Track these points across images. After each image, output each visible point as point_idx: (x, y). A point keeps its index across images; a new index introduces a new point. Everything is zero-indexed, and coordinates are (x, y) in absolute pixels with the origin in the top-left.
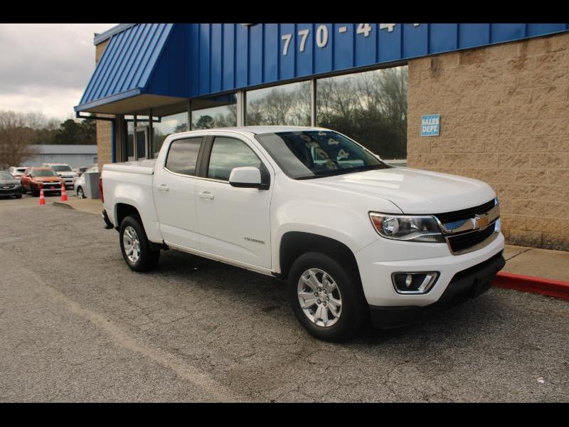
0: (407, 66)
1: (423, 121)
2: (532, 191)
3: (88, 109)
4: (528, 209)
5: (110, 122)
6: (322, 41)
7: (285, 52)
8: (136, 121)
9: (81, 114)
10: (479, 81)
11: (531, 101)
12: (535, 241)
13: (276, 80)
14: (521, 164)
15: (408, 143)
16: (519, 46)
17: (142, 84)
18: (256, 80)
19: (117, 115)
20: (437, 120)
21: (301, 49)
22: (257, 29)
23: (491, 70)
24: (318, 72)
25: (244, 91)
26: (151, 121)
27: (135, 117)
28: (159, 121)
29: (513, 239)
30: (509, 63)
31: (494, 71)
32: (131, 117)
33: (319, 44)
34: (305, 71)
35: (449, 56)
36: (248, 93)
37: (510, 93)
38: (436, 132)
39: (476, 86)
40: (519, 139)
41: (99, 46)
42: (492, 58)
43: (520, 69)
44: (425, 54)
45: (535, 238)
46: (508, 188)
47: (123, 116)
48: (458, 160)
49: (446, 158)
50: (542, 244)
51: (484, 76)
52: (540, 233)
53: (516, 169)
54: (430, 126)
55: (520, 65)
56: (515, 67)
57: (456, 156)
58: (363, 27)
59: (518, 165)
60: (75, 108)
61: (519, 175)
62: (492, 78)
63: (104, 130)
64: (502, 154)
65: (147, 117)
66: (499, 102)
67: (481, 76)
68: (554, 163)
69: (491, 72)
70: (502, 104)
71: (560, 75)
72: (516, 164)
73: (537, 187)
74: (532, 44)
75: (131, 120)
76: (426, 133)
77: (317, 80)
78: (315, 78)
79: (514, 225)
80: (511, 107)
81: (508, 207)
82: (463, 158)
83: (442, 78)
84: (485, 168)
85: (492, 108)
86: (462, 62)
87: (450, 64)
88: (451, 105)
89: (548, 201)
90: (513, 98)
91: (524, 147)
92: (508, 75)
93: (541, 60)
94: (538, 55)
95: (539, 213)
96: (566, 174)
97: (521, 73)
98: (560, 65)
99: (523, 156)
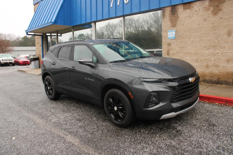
0: (162, 11)
1: (169, 33)
2: (214, 61)
3: (31, 31)
5: (41, 36)
7: (111, 6)
8: (51, 36)
9: (28, 33)
10: (191, 16)
12: (215, 81)
13: (108, 17)
14: (209, 50)
15: (163, 42)
16: (208, 1)
17: (53, 21)
18: (100, 18)
19: (43, 33)
20: (174, 33)
21: (118, 4)
23: (196, 11)
24: (125, 14)
26: (57, 36)
29: (206, 81)
30: (204, 8)
31: (197, 12)
32: (49, 34)
33: (125, 2)
34: (120, 13)
36: (96, 23)
37: (204, 21)
38: (174, 38)
39: (190, 18)
41: (35, 5)
42: (197, 6)
43: (208, 10)
44: (169, 5)
45: (215, 80)
46: (204, 60)
47: (46, 34)
48: (183, 49)
49: (178, 48)
50: (218, 83)
51: (194, 14)
52: (217, 78)
53: (207, 52)
54: (171, 35)
56: (206, 9)
57: (183, 47)
59: (208, 50)
60: (26, 31)
61: (208, 54)
62: (197, 14)
63: (38, 40)
64: (201, 46)
65: (56, 34)
66: (200, 24)
67: (192, 13)
68: (223, 49)
69: (196, 12)
70: (201, 25)
71: (225, 12)
72: (207, 50)
73: (216, 59)
75: (49, 36)
76: (170, 38)
77: (125, 17)
78: (124, 16)
79: (207, 75)
80: (205, 26)
81: (204, 68)
82: (185, 48)
83: (176, 15)
84: (194, 52)
85: (197, 27)
86: (184, 8)
87: (179, 9)
88: (179, 26)
89: (220, 65)
90: (205, 23)
91: (210, 43)
92: (203, 13)
93: (217, 6)
94: (216, 4)
95: (217, 70)
96: (227, 54)
97: (209, 12)
98: (225, 8)
99: (210, 46)
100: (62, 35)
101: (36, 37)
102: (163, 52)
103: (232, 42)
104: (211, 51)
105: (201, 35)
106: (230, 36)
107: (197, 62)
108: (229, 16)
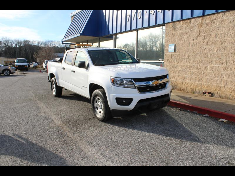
0: (165, 26)
1: (169, 47)
2: (203, 74)
4: (202, 80)
6: (139, 17)
7: (128, 21)
9: (64, 42)
11: (204, 40)
13: (125, 31)
15: (165, 55)
16: (201, 18)
18: (119, 31)
19: (77, 43)
22: (120, 12)
24: (138, 28)
25: (116, 34)
27: (83, 44)
31: (192, 28)
33: (138, 18)
34: (134, 28)
35: (179, 22)
36: (118, 36)
38: (173, 51)
40: (200, 53)
41: (72, 18)
42: (192, 23)
44: (170, 21)
45: (203, 91)
49: (176, 61)
52: (205, 90)
53: (199, 65)
54: (171, 48)
55: (201, 25)
57: (180, 60)
58: (152, 11)
59: (199, 64)
61: (199, 68)
62: (192, 30)
64: (194, 59)
65: (86, 44)
67: (188, 29)
71: (214, 29)
73: (205, 72)
74: (205, 18)
76: (170, 51)
78: (137, 30)
79: (197, 86)
80: (198, 42)
81: (195, 79)
82: (182, 61)
83: (176, 30)
84: (189, 64)
85: (192, 42)
86: (182, 24)
87: (179, 25)
88: (178, 40)
89: (208, 78)
90: (198, 38)
91: (201, 57)
92: (197, 29)
93: (208, 24)
94: (207, 22)
95: (205, 82)
96: (215, 68)
97: (201, 29)
98: (214, 26)
99: (201, 60)
100: (94, 44)
101: (71, 45)
102: (164, 64)
103: (218, 57)
104: (201, 65)
105: (194, 50)
106: (217, 51)
107: (190, 74)
108: (217, 33)
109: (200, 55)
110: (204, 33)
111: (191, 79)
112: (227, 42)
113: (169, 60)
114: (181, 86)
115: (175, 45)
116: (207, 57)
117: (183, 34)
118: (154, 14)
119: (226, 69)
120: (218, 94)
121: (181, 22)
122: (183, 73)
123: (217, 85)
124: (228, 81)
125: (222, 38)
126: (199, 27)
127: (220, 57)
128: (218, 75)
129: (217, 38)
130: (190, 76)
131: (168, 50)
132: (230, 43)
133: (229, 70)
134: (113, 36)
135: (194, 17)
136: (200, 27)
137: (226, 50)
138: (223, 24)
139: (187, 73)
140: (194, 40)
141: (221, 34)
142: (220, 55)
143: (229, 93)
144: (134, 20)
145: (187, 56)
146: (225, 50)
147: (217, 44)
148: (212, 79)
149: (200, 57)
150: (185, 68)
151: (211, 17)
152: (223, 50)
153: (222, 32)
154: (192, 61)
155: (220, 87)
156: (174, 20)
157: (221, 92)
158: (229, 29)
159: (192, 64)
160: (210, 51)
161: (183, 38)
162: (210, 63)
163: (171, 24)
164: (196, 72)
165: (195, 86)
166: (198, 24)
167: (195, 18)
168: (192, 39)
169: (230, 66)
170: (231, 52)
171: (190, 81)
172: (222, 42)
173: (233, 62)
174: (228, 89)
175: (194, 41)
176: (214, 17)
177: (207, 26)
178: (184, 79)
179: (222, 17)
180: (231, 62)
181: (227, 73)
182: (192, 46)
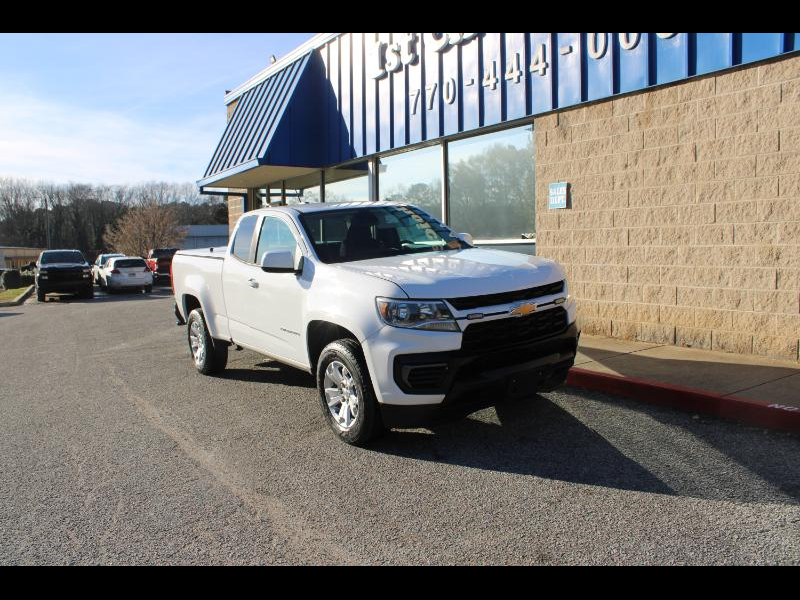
1: (551, 191)
3: (214, 183)
4: (660, 296)
5: (242, 198)
6: (448, 97)
7: (413, 111)
8: (269, 195)
9: (206, 189)
11: (658, 164)
12: (668, 337)
13: (404, 145)
15: (537, 218)
16: (645, 96)
18: (385, 146)
19: (249, 189)
20: (565, 190)
21: (429, 106)
22: (385, 83)
24: (447, 133)
25: (376, 159)
26: (284, 195)
27: (268, 191)
28: (301, 195)
29: (646, 335)
30: (634, 117)
31: (620, 128)
32: (264, 191)
33: (446, 101)
34: (433, 133)
35: (575, 111)
36: (384, 161)
37: (638, 154)
38: (564, 204)
39: (604, 145)
40: (648, 209)
41: (229, 107)
42: (618, 112)
43: (646, 124)
44: (549, 108)
45: (667, 332)
47: (256, 189)
48: (587, 237)
49: (575, 235)
50: (676, 341)
51: (611, 134)
52: (673, 328)
53: (646, 246)
54: (557, 197)
55: (646, 119)
56: (641, 122)
58: (489, 78)
59: (647, 243)
62: (619, 136)
63: (236, 207)
64: (631, 229)
65: (279, 191)
67: (607, 134)
69: (617, 129)
70: (629, 167)
73: (669, 270)
74: (657, 94)
75: (264, 195)
76: (554, 205)
77: (449, 144)
78: (445, 141)
79: (646, 316)
80: (640, 171)
81: (639, 294)
82: (591, 235)
83: (568, 137)
84: (615, 246)
85: (620, 173)
86: (588, 118)
87: (576, 120)
88: (577, 170)
89: (680, 286)
90: (640, 160)
91: (653, 220)
92: (635, 132)
93: (666, 114)
94: (664, 107)
95: (672, 302)
96: (697, 253)
97: (648, 130)
98: (686, 120)
99: (653, 231)
101: (231, 199)
102: (537, 248)
103: (707, 218)
104: (657, 245)
105: (631, 198)
106: (702, 199)
107: (622, 277)
108: (697, 141)
109: (648, 215)
110: (657, 142)
111: (624, 294)
112: (729, 171)
113: (551, 236)
114: (595, 318)
115: (569, 187)
116: (672, 220)
117: (592, 148)
118: (495, 88)
119: (733, 256)
120: (714, 338)
121: (585, 109)
122: (598, 275)
123: (710, 308)
124: (743, 294)
125: (713, 157)
126: (640, 124)
127: (711, 220)
128: (710, 277)
129: (699, 158)
130: (622, 283)
131: (546, 203)
132: (739, 172)
133: (743, 258)
134: (367, 162)
135: (622, 92)
136: (643, 125)
137: (729, 195)
138: (715, 113)
139: (613, 274)
140: (626, 166)
141: (711, 144)
142: (712, 210)
143: (748, 333)
144: (431, 108)
145: (607, 219)
146: (725, 194)
147: (700, 177)
148: (692, 291)
149: (649, 219)
150: (603, 259)
151: (676, 92)
152: (720, 196)
153: (712, 139)
154: (625, 235)
155: (718, 314)
156: (561, 105)
157: (722, 330)
158: (734, 129)
159: (626, 243)
160: (679, 199)
161: (592, 163)
162: (683, 240)
163: (550, 116)
164: (639, 271)
165: (639, 315)
166: (637, 115)
167: (625, 95)
168: (620, 163)
169: (746, 246)
170: (745, 199)
171: (623, 299)
172: (715, 170)
173: (753, 233)
174: (743, 321)
175: (629, 170)
176: (685, 93)
177: (664, 121)
178: (603, 294)
179: (710, 89)
180: (749, 232)
181: (736, 267)
182: (622, 185)
